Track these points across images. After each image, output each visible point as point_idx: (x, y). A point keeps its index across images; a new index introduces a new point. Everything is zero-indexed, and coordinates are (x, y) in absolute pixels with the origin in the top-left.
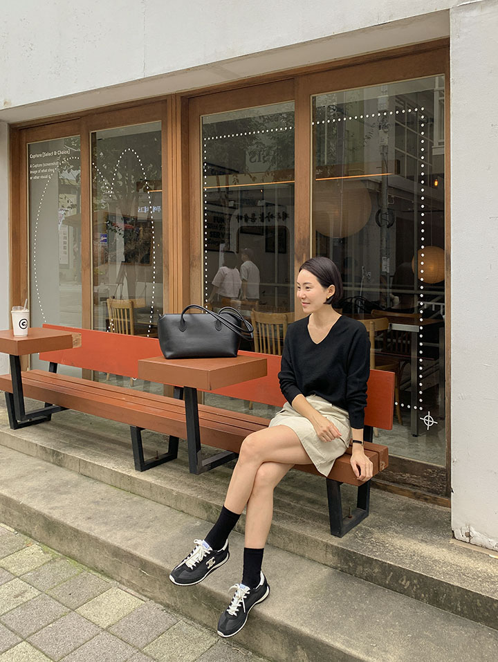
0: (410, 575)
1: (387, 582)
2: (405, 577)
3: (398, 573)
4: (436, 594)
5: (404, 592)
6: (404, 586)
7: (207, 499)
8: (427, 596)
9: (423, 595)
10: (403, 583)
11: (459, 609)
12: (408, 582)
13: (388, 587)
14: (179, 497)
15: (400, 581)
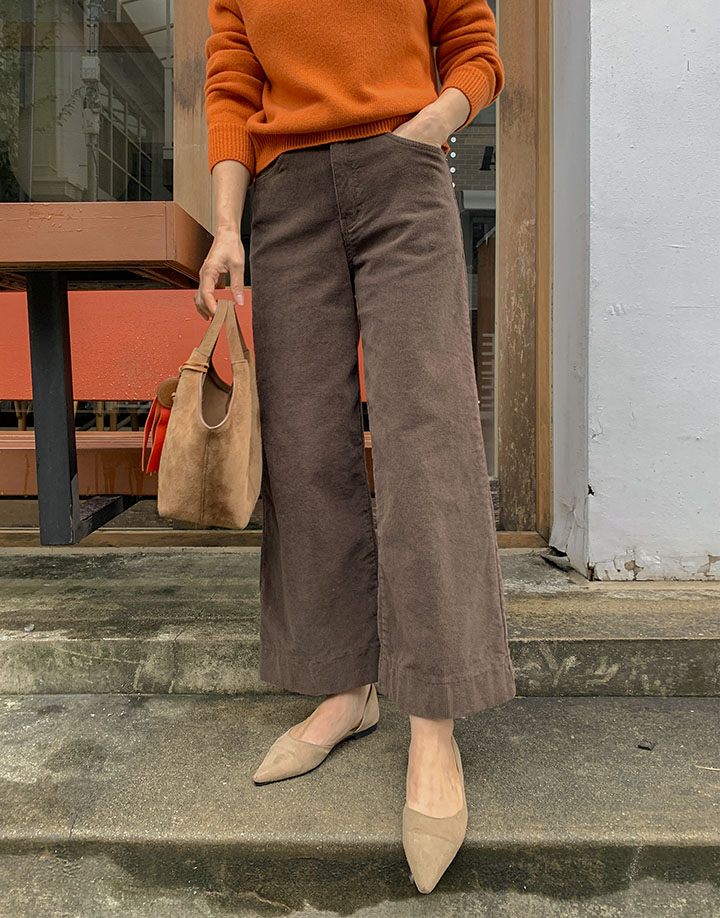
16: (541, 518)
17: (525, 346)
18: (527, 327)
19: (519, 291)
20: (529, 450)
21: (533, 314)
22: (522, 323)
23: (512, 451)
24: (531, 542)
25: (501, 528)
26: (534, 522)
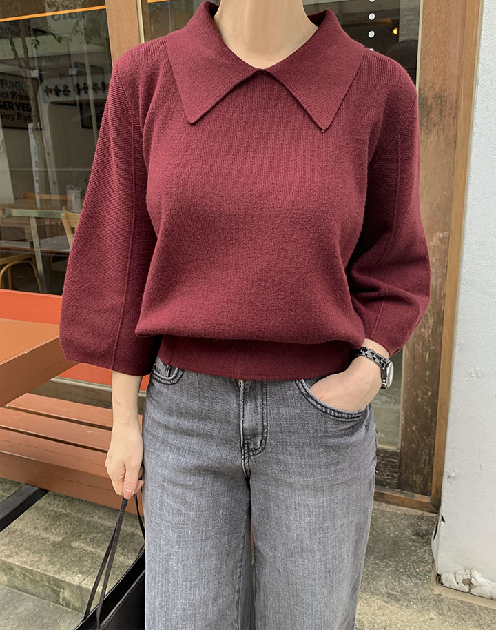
17: (432, 348)
18: (434, 332)
20: (430, 434)
22: (429, 328)
23: (413, 432)
24: (422, 506)
25: (400, 487)
26: (429, 488)
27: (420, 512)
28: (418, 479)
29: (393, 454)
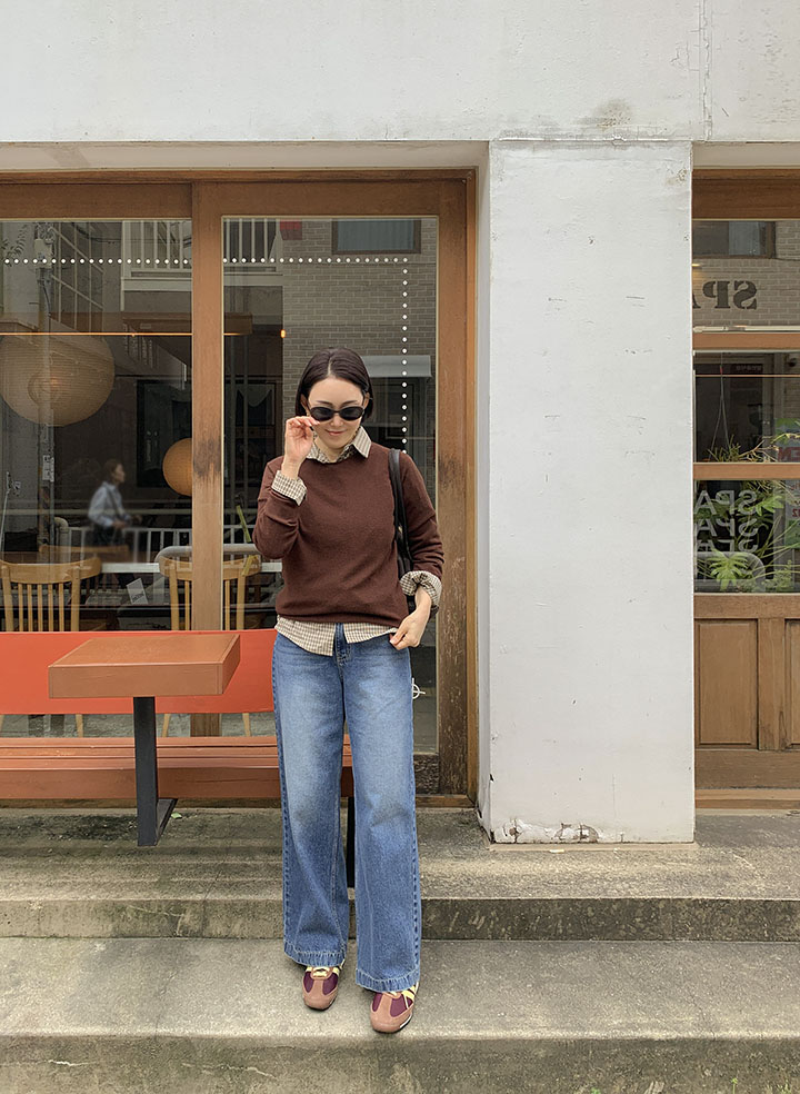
0: (484, 906)
1: (451, 929)
2: (478, 913)
3: (466, 909)
4: (525, 921)
5: (477, 936)
6: (476, 926)
7: (112, 897)
8: (509, 928)
9: (503, 930)
10: (475, 923)
11: (561, 931)
12: (483, 918)
13: (453, 937)
14: (46, 911)
15: (470, 922)
16: (470, 784)
17: (459, 654)
18: (459, 639)
19: (454, 611)
20: (463, 733)
21: (464, 629)
23: (449, 733)
24: (461, 804)
25: (439, 791)
26: (465, 787)
27: (460, 810)
28: (454, 779)
29: (433, 759)
